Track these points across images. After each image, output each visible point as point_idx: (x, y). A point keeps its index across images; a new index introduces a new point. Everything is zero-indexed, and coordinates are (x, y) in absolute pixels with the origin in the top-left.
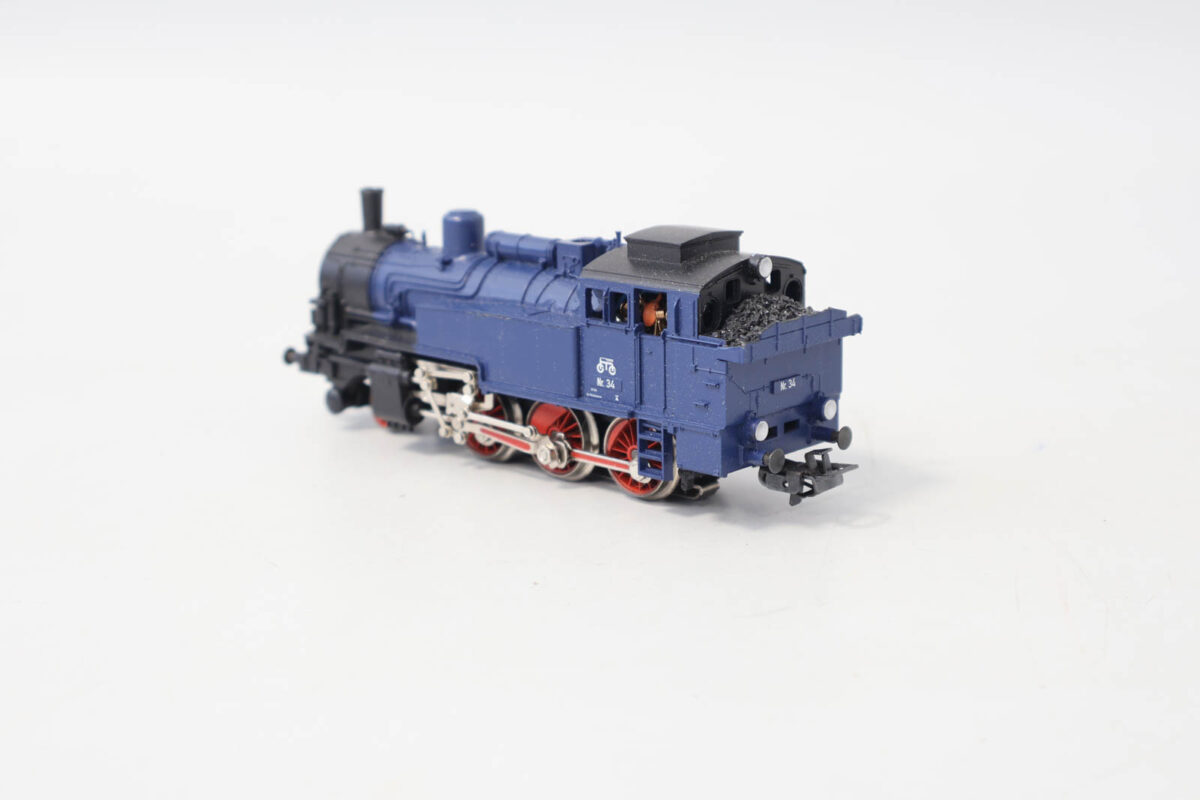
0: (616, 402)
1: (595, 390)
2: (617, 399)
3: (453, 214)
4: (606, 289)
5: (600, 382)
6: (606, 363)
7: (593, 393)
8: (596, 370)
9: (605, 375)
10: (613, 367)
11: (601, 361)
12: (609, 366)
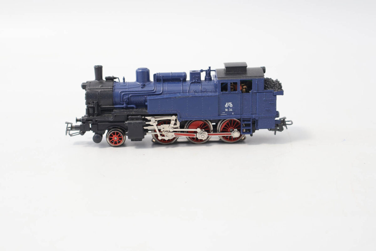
0: (233, 115)
1: (224, 113)
2: (233, 114)
3: (139, 69)
4: (229, 82)
5: (226, 110)
6: (229, 104)
7: (223, 114)
8: (225, 107)
9: (229, 107)
10: (231, 105)
11: (227, 104)
12: (230, 105)
